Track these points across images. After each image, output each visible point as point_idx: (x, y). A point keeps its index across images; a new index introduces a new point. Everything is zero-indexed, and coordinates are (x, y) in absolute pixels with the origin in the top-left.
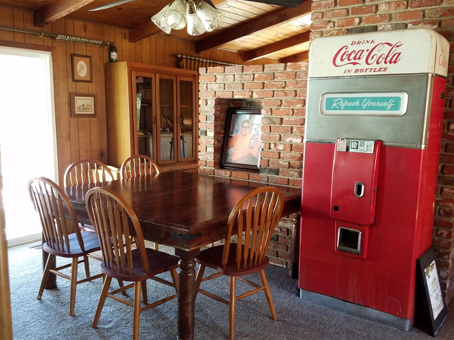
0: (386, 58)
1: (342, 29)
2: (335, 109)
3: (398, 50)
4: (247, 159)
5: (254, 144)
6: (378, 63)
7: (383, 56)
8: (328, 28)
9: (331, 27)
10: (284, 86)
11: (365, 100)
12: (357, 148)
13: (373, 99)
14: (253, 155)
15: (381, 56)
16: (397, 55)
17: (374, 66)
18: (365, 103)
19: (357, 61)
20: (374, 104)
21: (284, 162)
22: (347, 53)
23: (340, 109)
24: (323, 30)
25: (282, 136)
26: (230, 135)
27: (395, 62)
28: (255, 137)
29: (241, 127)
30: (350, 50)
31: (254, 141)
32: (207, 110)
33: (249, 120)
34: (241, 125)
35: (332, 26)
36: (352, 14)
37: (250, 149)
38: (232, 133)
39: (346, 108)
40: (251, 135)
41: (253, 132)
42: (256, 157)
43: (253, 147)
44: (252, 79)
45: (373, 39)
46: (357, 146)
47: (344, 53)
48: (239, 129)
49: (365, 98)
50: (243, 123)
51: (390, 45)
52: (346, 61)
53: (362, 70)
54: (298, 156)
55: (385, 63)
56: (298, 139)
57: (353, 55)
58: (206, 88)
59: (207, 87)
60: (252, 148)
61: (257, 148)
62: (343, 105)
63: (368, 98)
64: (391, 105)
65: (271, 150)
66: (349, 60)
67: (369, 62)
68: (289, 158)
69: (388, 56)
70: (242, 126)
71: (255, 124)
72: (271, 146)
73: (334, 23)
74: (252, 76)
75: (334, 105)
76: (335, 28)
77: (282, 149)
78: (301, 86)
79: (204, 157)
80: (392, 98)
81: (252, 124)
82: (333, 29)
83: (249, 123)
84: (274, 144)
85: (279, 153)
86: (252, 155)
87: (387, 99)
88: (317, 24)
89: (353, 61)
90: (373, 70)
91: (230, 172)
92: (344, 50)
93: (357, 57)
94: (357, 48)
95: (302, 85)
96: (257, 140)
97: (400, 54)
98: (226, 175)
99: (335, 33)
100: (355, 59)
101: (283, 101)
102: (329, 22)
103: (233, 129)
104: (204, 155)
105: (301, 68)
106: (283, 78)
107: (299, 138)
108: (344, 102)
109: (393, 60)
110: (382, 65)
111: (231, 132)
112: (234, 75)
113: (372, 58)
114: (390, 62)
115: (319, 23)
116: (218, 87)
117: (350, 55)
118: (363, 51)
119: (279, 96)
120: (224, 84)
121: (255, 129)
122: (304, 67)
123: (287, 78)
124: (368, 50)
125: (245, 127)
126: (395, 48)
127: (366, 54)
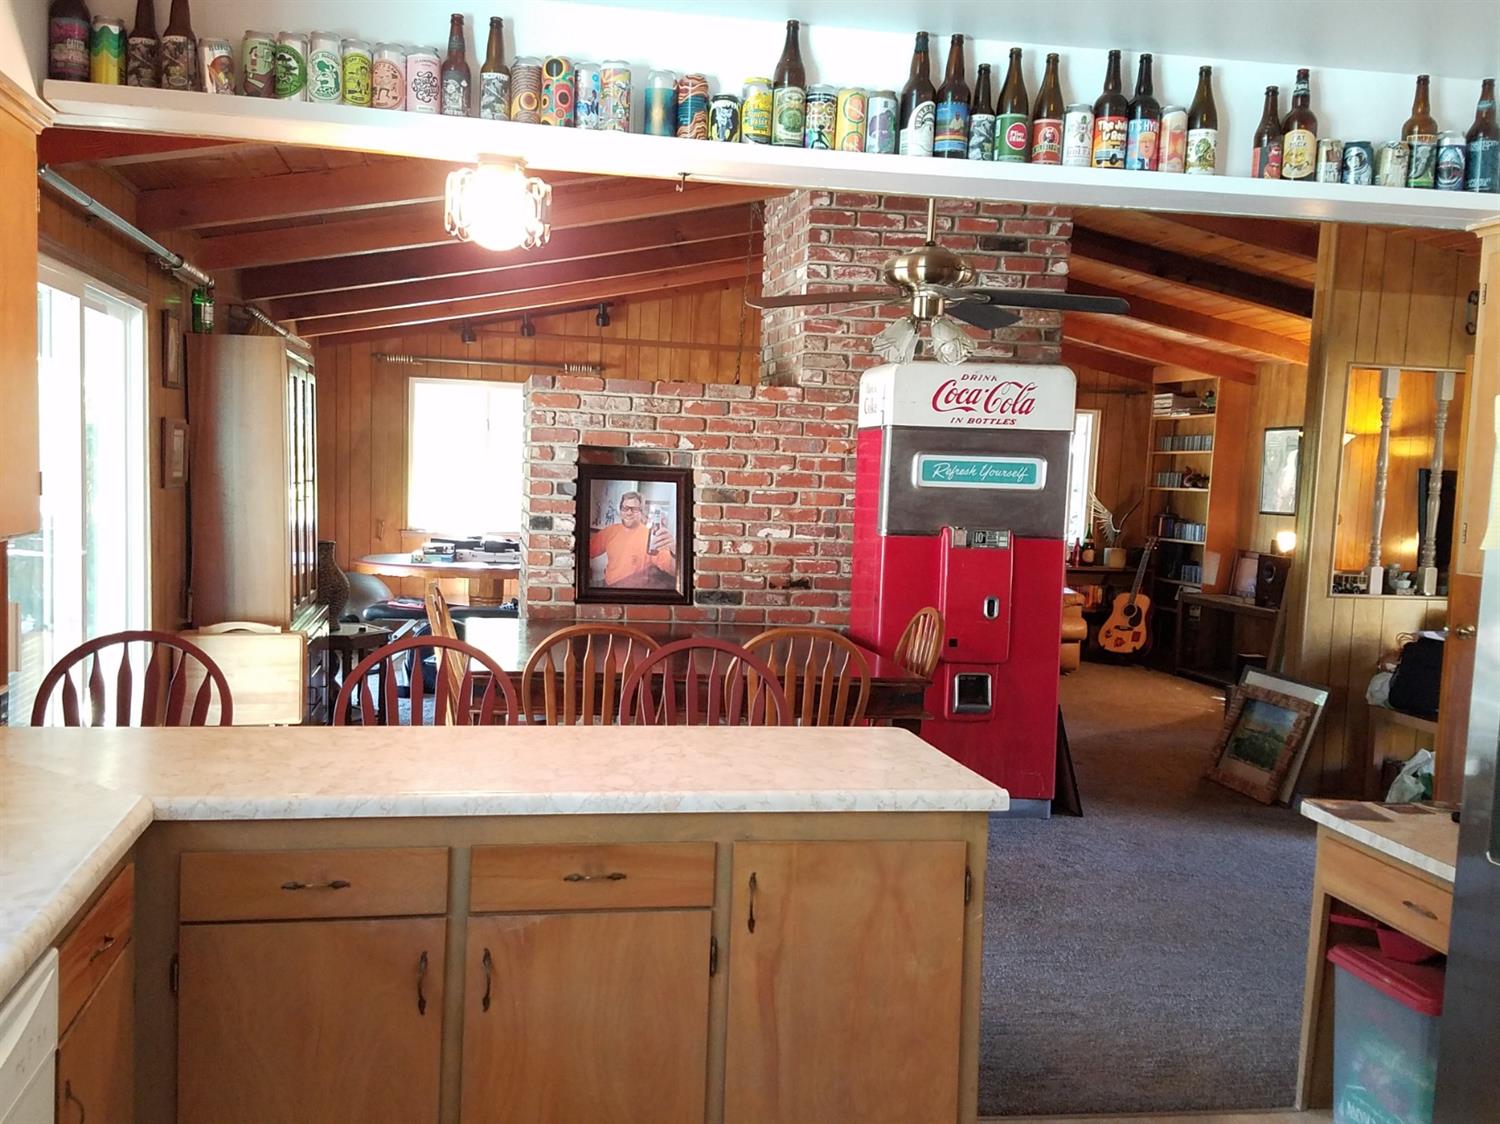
0: (1014, 405)
1: (862, 339)
2: (937, 478)
3: (1031, 395)
4: (647, 578)
5: (659, 544)
6: (1002, 411)
7: (1010, 401)
8: (838, 333)
9: (843, 332)
10: (752, 428)
11: (984, 467)
12: (984, 541)
13: (996, 466)
14: (661, 569)
15: (1007, 401)
16: (1029, 402)
17: (997, 415)
18: (985, 471)
19: (971, 405)
20: (998, 473)
21: (753, 577)
22: (955, 392)
23: (945, 480)
24: (828, 334)
25: (748, 526)
26: (593, 526)
27: (1027, 412)
28: (659, 528)
29: (618, 508)
30: (960, 388)
31: (659, 538)
32: (556, 471)
33: (639, 494)
34: (618, 505)
35: (846, 330)
36: (881, 315)
37: (651, 554)
38: (596, 522)
39: (956, 478)
40: (649, 525)
41: (653, 520)
42: (667, 571)
43: (658, 552)
44: (677, 410)
45: (996, 374)
46: (984, 538)
47: (951, 392)
48: (614, 513)
49: (984, 463)
50: (623, 499)
51: (1021, 386)
52: (954, 404)
53: (979, 421)
54: (784, 564)
55: (1013, 412)
56: (784, 531)
57: (964, 396)
58: (552, 422)
59: (554, 418)
60: (655, 553)
61: (669, 552)
62: (950, 473)
63: (989, 464)
64: (1022, 475)
65: (721, 555)
66: (958, 402)
67: (990, 408)
68: (765, 569)
69: (1016, 402)
70: (621, 507)
71: (655, 502)
72: (724, 548)
73: (848, 324)
74: (678, 404)
75: (936, 472)
76: (850, 335)
77: (749, 552)
78: (788, 430)
79: (546, 578)
80: (1025, 465)
81: (647, 502)
82: (846, 335)
83: (640, 499)
84: (730, 543)
85: (743, 561)
86: (658, 569)
87: (1018, 466)
88: (816, 323)
89: (964, 405)
90: (995, 422)
91: (620, 609)
92: (951, 385)
93: (972, 399)
94: (971, 385)
95: (791, 429)
96: (663, 536)
97: (1033, 400)
98: (611, 615)
99: (851, 344)
100: (968, 401)
101: (749, 457)
102: (840, 322)
103: (599, 512)
104: (546, 575)
105: (788, 397)
106: (751, 413)
107: (785, 528)
108: (952, 468)
109: (1024, 409)
110: (1008, 415)
111: (592, 520)
112: (631, 399)
113: (994, 403)
114: (1021, 412)
115: (821, 321)
116: (588, 420)
117: (960, 395)
118: (980, 391)
119: (741, 448)
120: (604, 416)
121: (657, 512)
122: (792, 397)
123: (758, 414)
124: (987, 391)
125: (631, 508)
126: (1026, 392)
127: (984, 396)
